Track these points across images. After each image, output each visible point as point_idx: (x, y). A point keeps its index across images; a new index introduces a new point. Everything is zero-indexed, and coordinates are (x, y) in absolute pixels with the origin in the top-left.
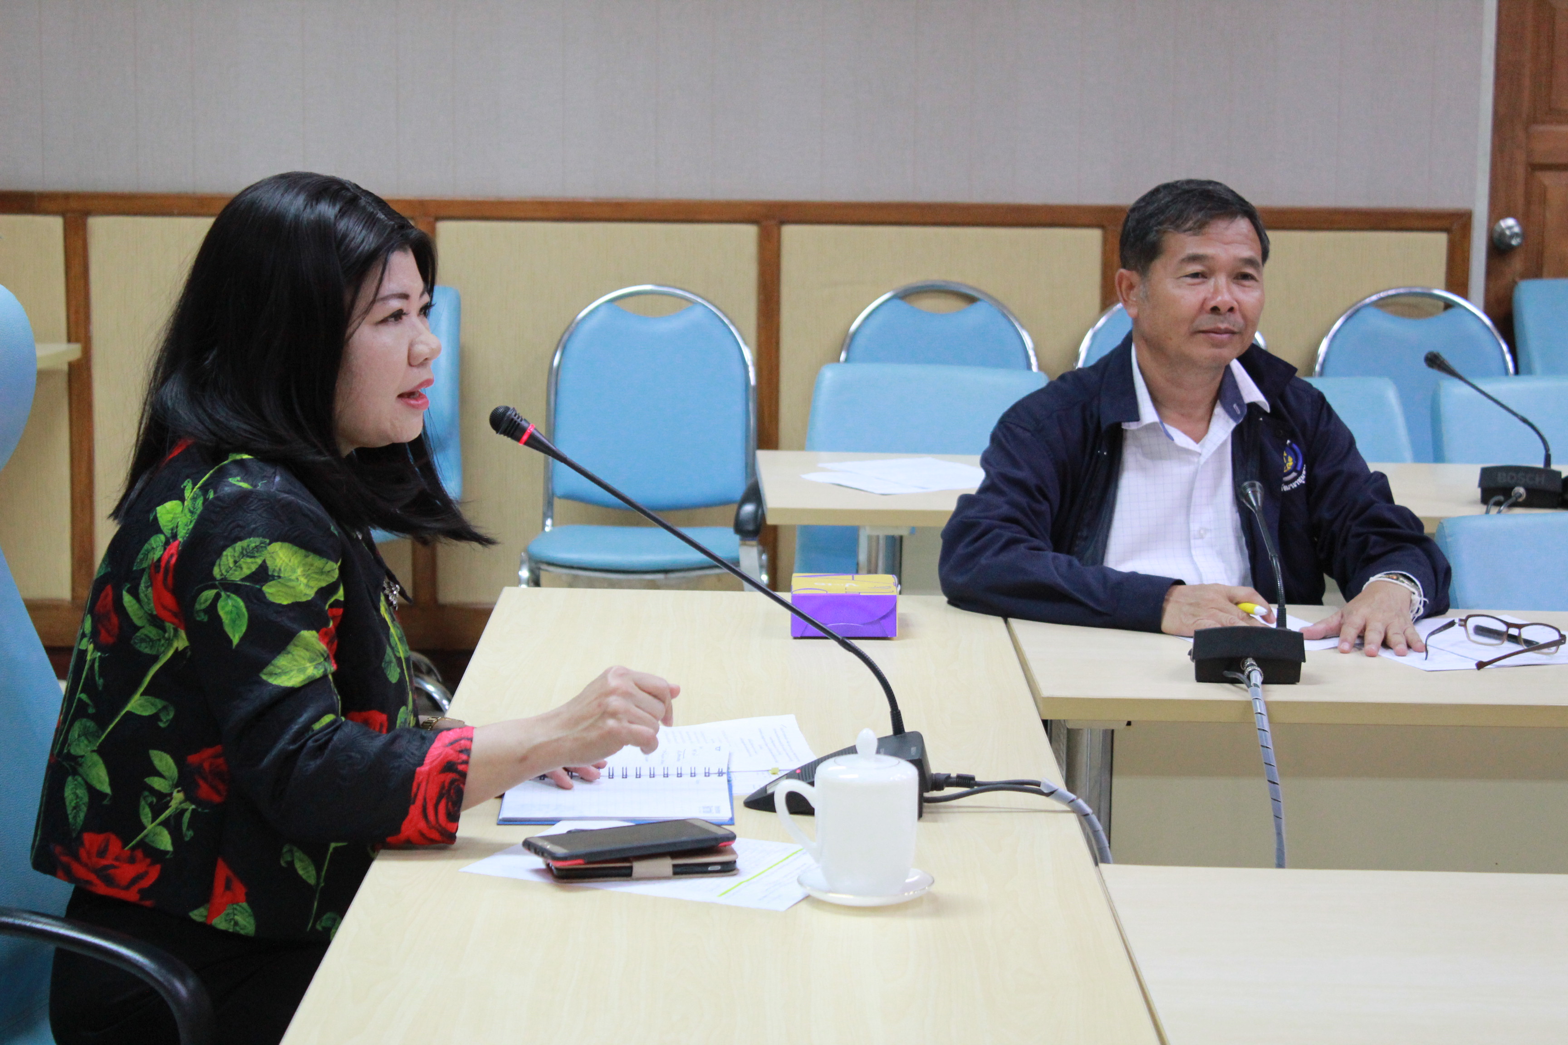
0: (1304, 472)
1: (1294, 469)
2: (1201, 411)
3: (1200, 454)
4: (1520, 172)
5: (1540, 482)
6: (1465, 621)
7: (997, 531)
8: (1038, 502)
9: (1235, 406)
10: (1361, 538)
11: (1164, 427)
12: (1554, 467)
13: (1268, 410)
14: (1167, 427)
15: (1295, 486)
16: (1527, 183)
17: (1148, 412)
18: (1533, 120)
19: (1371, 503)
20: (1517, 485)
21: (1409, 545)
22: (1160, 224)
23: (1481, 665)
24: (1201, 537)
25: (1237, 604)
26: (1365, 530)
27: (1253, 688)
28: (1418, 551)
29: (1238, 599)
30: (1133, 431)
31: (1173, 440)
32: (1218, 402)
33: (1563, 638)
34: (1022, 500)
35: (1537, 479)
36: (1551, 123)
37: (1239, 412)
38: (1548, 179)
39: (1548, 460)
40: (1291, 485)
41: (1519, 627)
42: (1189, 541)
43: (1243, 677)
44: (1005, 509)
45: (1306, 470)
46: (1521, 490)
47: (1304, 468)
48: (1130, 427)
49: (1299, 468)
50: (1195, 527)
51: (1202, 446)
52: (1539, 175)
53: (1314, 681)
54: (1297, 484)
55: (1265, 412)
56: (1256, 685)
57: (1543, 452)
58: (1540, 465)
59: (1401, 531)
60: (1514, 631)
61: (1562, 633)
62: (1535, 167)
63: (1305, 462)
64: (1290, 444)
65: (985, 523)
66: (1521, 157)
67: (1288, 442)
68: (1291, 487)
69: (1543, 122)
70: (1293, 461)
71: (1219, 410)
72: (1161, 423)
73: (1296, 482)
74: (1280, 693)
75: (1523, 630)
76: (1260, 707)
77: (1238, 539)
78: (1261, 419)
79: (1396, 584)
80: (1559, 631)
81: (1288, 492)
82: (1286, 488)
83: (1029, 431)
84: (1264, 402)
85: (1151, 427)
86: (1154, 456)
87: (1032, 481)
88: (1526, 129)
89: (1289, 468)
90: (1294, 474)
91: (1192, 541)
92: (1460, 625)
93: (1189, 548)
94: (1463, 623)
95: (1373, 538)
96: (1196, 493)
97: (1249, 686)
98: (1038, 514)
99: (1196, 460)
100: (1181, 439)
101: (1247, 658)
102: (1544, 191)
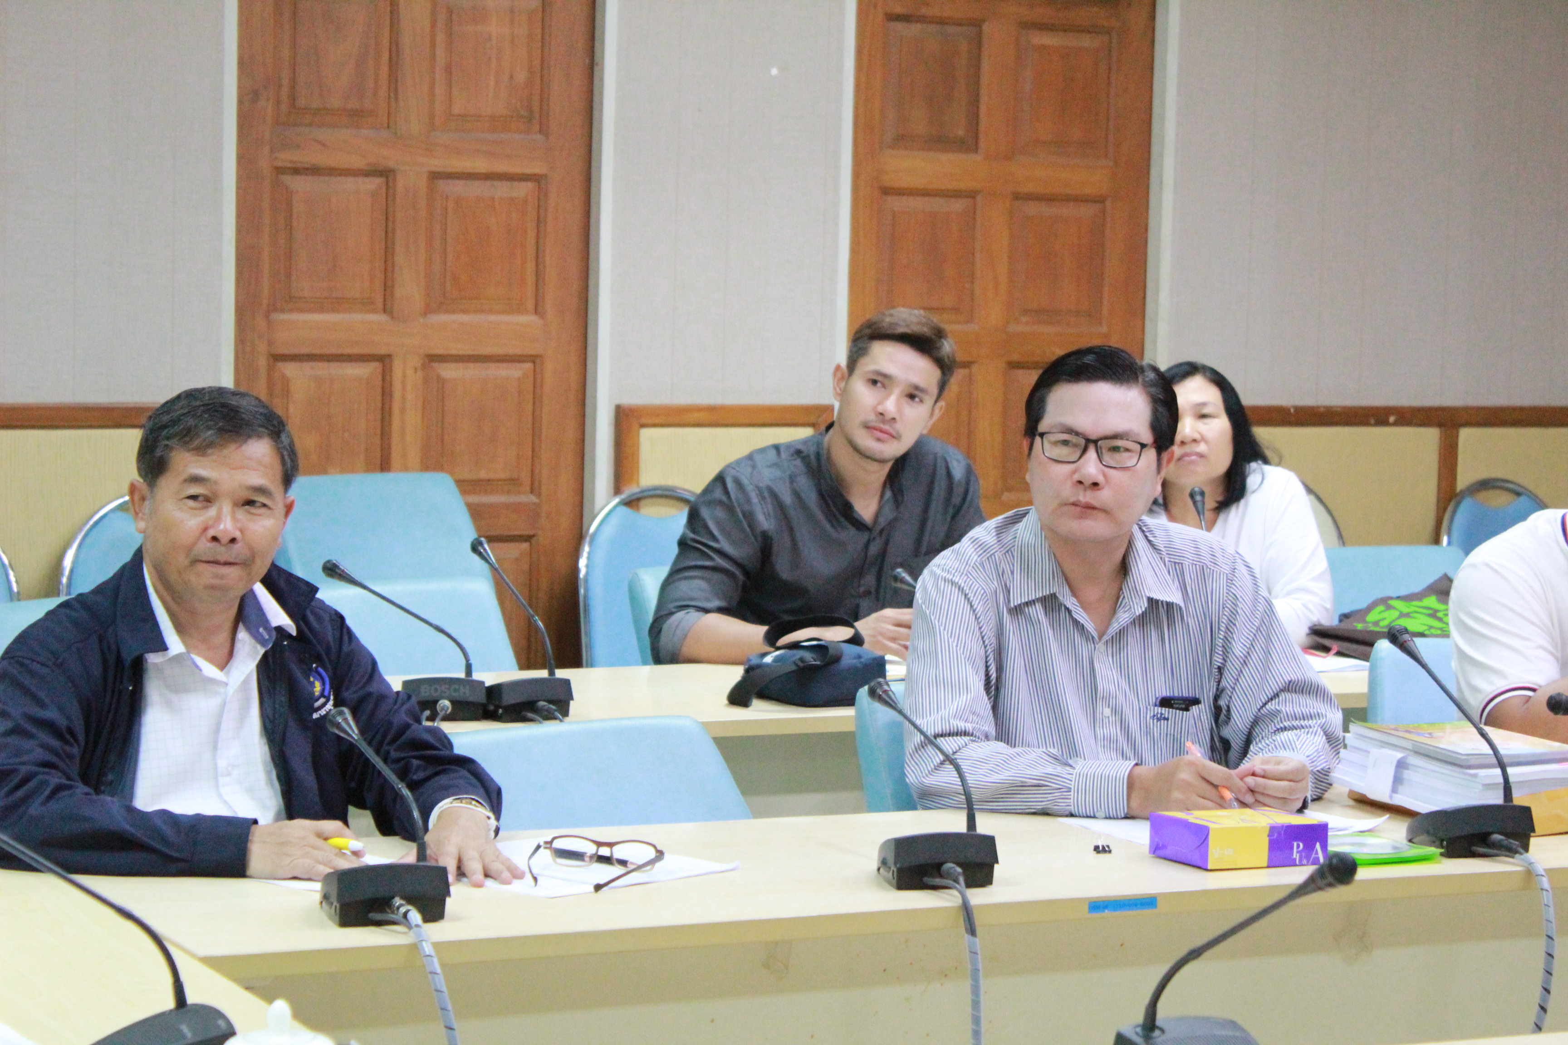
0: (332, 697)
1: (322, 695)
2: (223, 636)
3: (227, 684)
4: (262, 362)
5: (465, 694)
6: (551, 842)
7: (40, 777)
8: (71, 745)
9: (261, 630)
10: (403, 762)
11: (190, 656)
12: (476, 676)
13: (294, 633)
14: (193, 656)
15: (325, 713)
16: (269, 376)
17: (175, 643)
18: (273, 308)
19: (407, 726)
20: (443, 698)
21: (453, 767)
22: (168, 438)
23: (598, 887)
24: (229, 774)
25: (326, 839)
26: (406, 755)
27: (415, 929)
28: (464, 772)
29: (326, 834)
30: (155, 664)
31: (201, 670)
32: (241, 626)
33: (660, 854)
34: (55, 743)
35: (462, 690)
36: (291, 311)
37: (267, 637)
38: (289, 369)
39: (469, 669)
40: (320, 712)
41: (611, 845)
42: (216, 778)
43: (398, 917)
44: (39, 754)
45: (333, 694)
46: (447, 703)
47: (332, 693)
48: (153, 659)
49: (326, 693)
50: (222, 763)
51: (227, 674)
52: (280, 365)
53: (457, 918)
54: (325, 710)
55: (290, 636)
56: (417, 926)
57: (464, 662)
58: (462, 675)
59: (441, 752)
60: (605, 851)
61: (659, 848)
62: (278, 358)
63: (331, 687)
64: (316, 668)
65: (24, 770)
66: (262, 347)
67: (314, 665)
68: (320, 714)
69: (283, 311)
70: (320, 686)
71: (243, 635)
72: (188, 652)
73: (325, 708)
74: (436, 932)
75: (615, 848)
76: (428, 949)
77: (268, 773)
78: (285, 643)
79: (470, 808)
80: (654, 846)
81: (317, 719)
82: (315, 716)
83: (47, 666)
84: (291, 625)
85: (178, 658)
86: (178, 688)
87: (62, 722)
88: (267, 315)
89: (317, 694)
90: (322, 700)
91: (220, 779)
92: (546, 848)
93: (217, 786)
94: (548, 846)
95: (415, 762)
96: (224, 726)
97: (410, 927)
98: (70, 756)
99: (222, 690)
100: (209, 670)
101: (393, 898)
102: (286, 381)
